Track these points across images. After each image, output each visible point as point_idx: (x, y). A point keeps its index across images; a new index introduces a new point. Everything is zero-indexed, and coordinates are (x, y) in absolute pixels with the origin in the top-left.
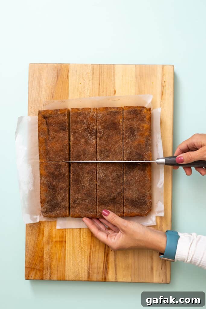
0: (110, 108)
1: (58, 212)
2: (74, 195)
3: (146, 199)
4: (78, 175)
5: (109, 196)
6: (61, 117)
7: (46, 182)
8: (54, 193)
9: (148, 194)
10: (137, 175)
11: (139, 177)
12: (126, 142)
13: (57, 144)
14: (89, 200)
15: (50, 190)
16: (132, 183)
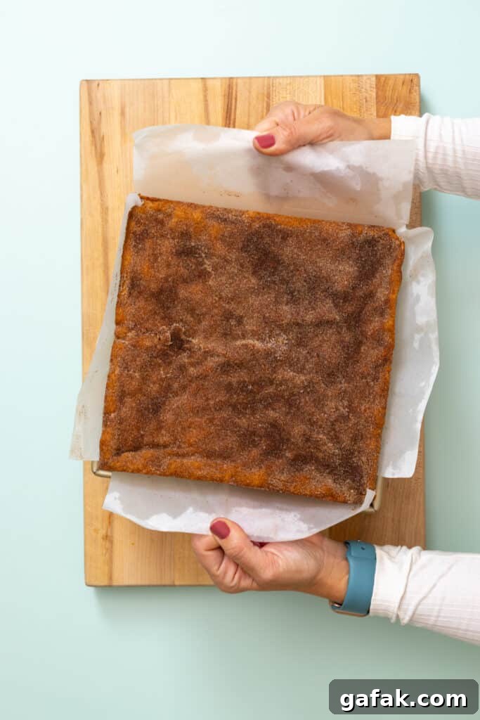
0: (119, 296)
1: (364, 459)
2: (326, 415)
3: (361, 238)
4: (277, 397)
5: (339, 329)
6: (125, 411)
7: (285, 475)
8: (316, 462)
9: (349, 232)
10: (295, 256)
11: (301, 251)
12: (210, 270)
13: (191, 429)
14: (343, 382)
15: (307, 469)
16: (315, 271)
